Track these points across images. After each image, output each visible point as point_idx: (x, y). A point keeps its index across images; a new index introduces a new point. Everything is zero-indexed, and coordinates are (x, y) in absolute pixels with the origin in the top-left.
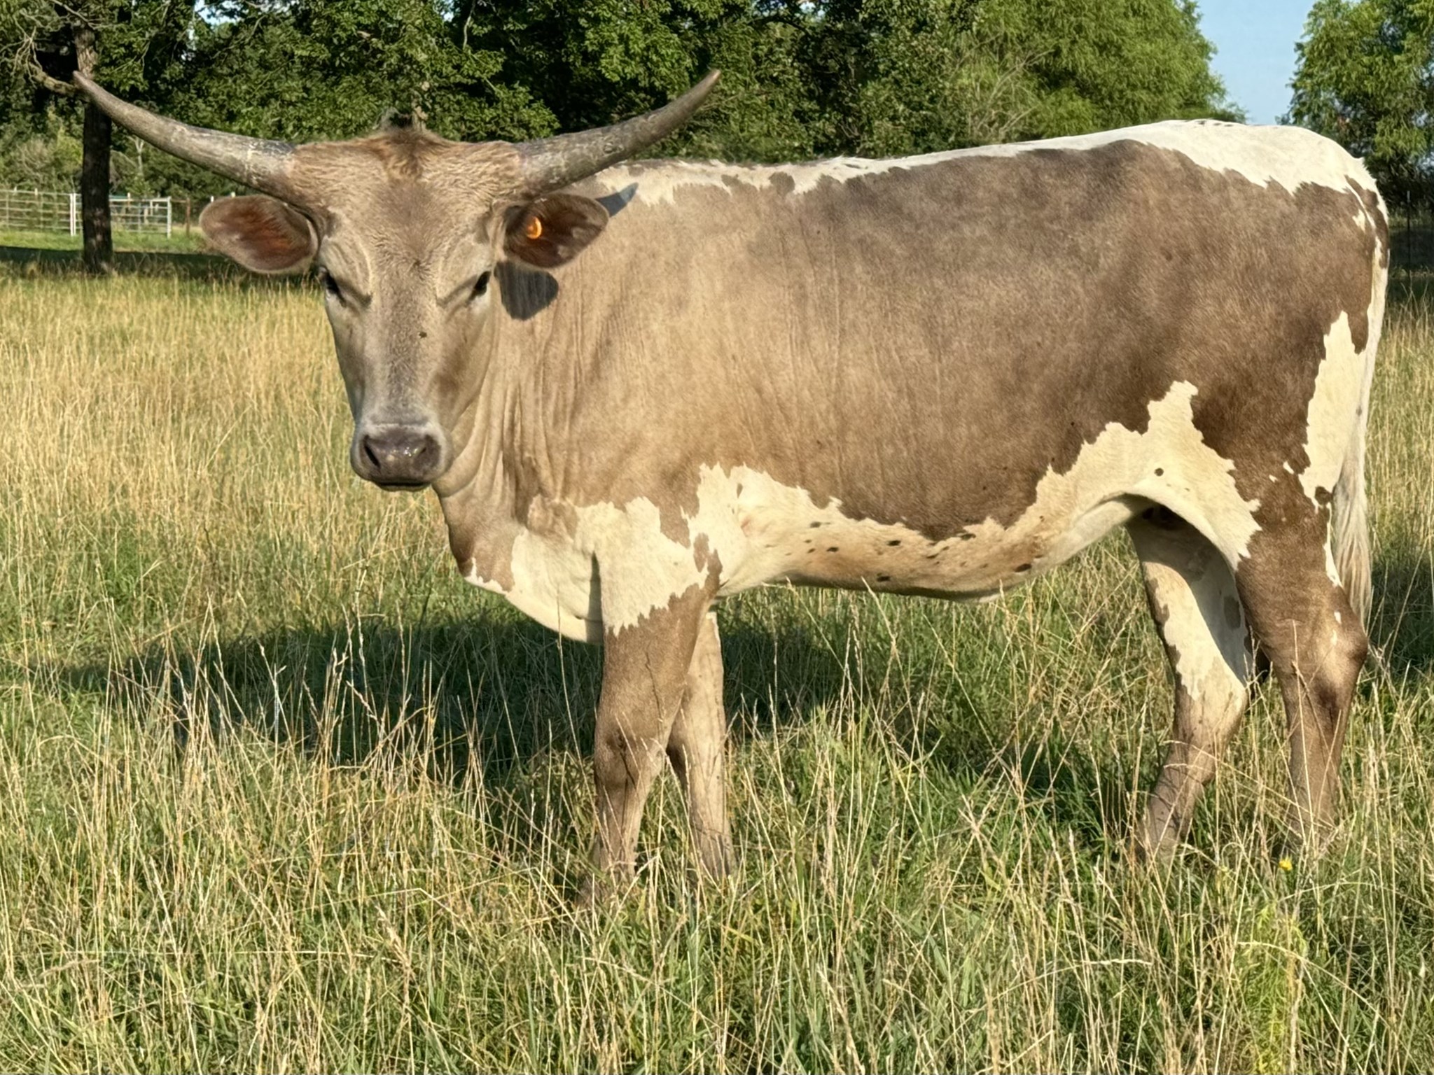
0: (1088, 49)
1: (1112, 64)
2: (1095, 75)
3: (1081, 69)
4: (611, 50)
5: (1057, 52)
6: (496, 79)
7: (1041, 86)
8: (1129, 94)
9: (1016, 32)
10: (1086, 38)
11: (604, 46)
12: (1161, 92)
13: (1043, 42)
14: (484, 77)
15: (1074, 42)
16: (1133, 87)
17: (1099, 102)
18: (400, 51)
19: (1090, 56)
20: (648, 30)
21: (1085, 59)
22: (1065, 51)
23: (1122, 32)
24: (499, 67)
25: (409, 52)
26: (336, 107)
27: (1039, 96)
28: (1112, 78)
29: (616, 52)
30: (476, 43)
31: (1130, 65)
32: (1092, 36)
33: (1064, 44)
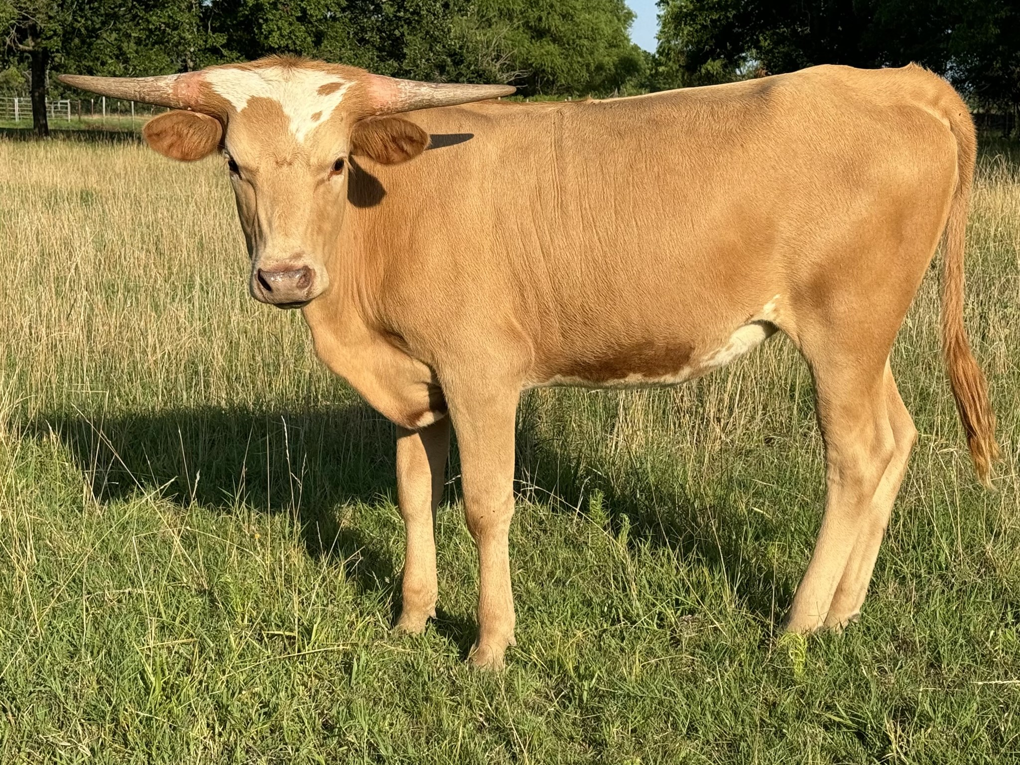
0: (556, 17)
1: (569, 26)
2: (561, 32)
3: (553, 28)
4: (274, 34)
5: (540, 19)
6: (223, 46)
7: (533, 37)
8: (577, 41)
9: (519, 8)
10: (555, 11)
11: (270, 32)
12: (595, 40)
13: (533, 14)
14: (218, 46)
15: (549, 13)
16: (580, 38)
17: (561, 45)
18: (179, 35)
19: (557, 22)
20: (291, 24)
21: (555, 23)
22: (544, 19)
23: (574, 8)
24: (225, 41)
25: (183, 35)
26: (151, 61)
27: (531, 42)
28: (569, 33)
29: (276, 34)
30: (214, 30)
31: (578, 26)
32: (558, 10)
33: (544, 15)
